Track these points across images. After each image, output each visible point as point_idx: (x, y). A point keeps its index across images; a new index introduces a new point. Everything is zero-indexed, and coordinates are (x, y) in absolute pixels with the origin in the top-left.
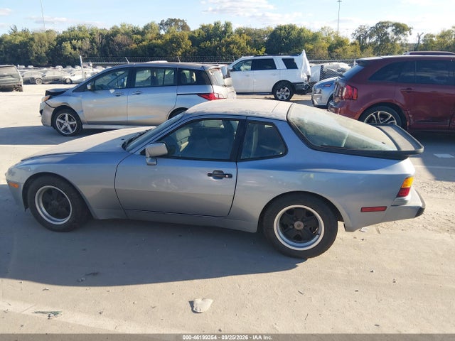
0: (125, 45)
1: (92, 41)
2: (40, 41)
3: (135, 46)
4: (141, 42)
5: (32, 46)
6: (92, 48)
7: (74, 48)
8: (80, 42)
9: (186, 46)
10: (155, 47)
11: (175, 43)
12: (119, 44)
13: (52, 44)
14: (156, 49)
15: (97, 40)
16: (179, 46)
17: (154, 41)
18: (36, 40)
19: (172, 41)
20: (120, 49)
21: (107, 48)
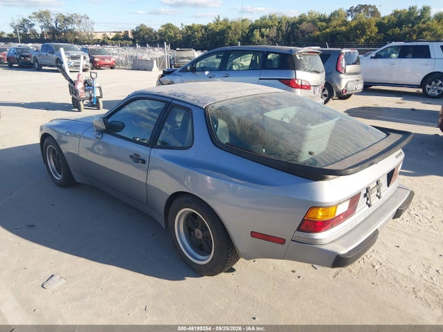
0: (309, 33)
1: (279, 29)
2: (235, 30)
3: (318, 33)
4: (325, 29)
5: (228, 34)
6: (278, 36)
7: (262, 36)
8: (268, 30)
9: (371, 32)
10: (338, 34)
11: (360, 30)
12: (302, 32)
13: (245, 32)
14: (338, 36)
15: (284, 28)
16: (364, 33)
17: (338, 28)
18: (233, 28)
19: (356, 28)
20: (304, 36)
21: (292, 36)
